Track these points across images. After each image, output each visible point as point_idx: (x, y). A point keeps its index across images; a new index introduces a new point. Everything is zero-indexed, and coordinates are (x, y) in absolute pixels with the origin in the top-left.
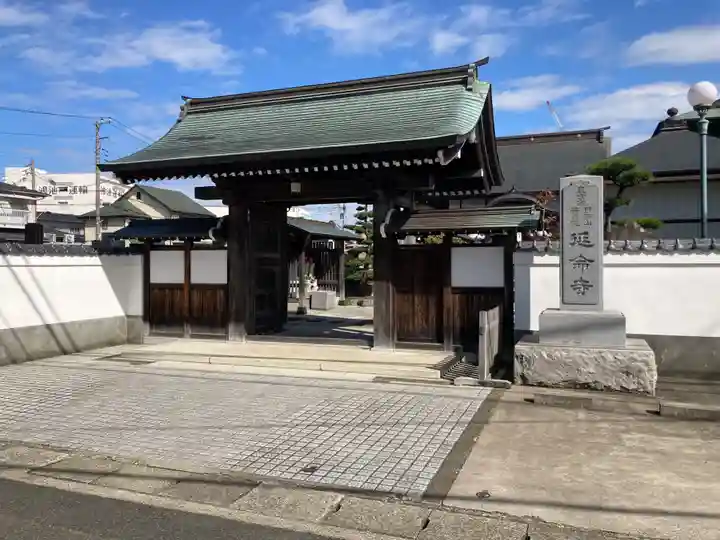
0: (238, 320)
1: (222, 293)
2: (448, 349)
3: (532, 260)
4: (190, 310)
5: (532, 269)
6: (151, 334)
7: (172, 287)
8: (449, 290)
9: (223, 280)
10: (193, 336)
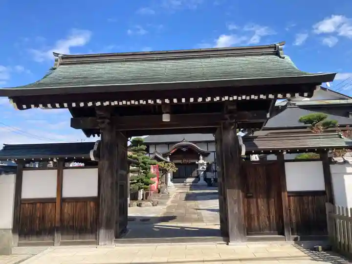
0: (108, 227)
1: (92, 204)
2: (289, 240)
3: (345, 170)
4: (62, 220)
5: (346, 177)
6: (19, 245)
7: (44, 202)
8: (286, 193)
9: (95, 194)
10: (63, 244)
